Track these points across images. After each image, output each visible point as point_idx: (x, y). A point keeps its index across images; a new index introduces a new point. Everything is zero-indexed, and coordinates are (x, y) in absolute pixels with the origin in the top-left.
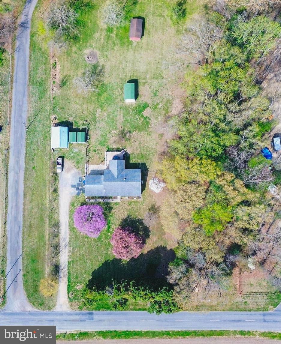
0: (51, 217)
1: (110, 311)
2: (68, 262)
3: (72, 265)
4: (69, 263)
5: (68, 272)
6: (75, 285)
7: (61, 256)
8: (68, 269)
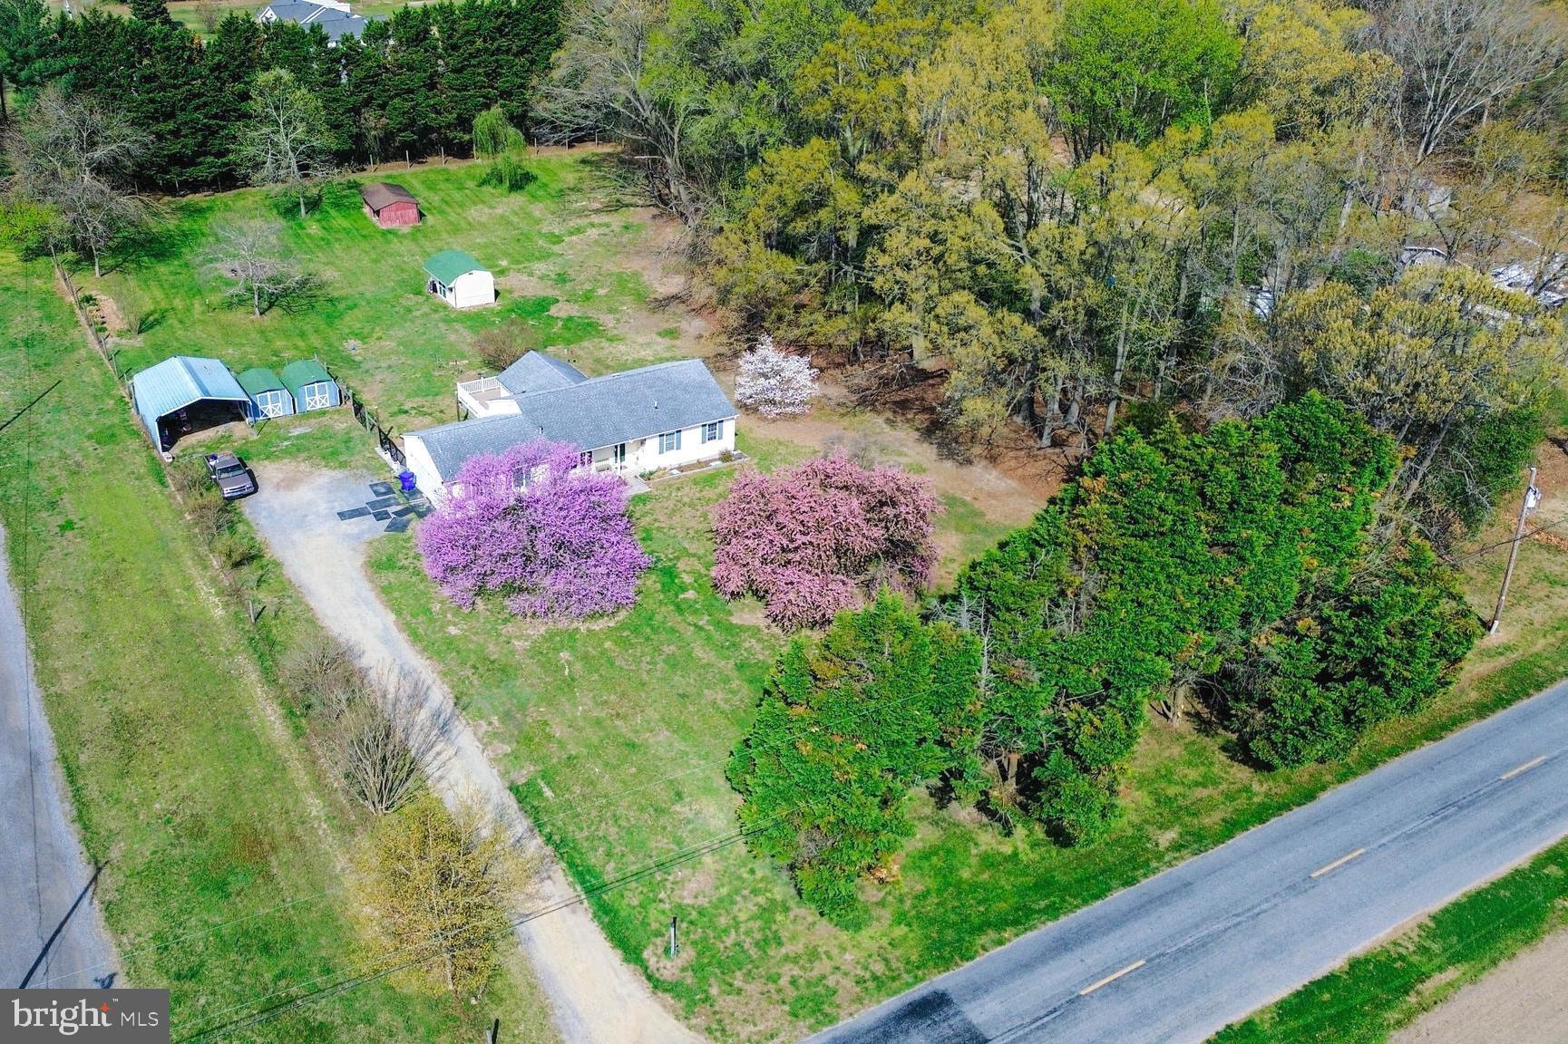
0: (265, 646)
1: (1050, 924)
2: (513, 788)
3: (548, 793)
4: (522, 794)
5: (549, 839)
6: (655, 887)
7: (441, 778)
8: (538, 825)
